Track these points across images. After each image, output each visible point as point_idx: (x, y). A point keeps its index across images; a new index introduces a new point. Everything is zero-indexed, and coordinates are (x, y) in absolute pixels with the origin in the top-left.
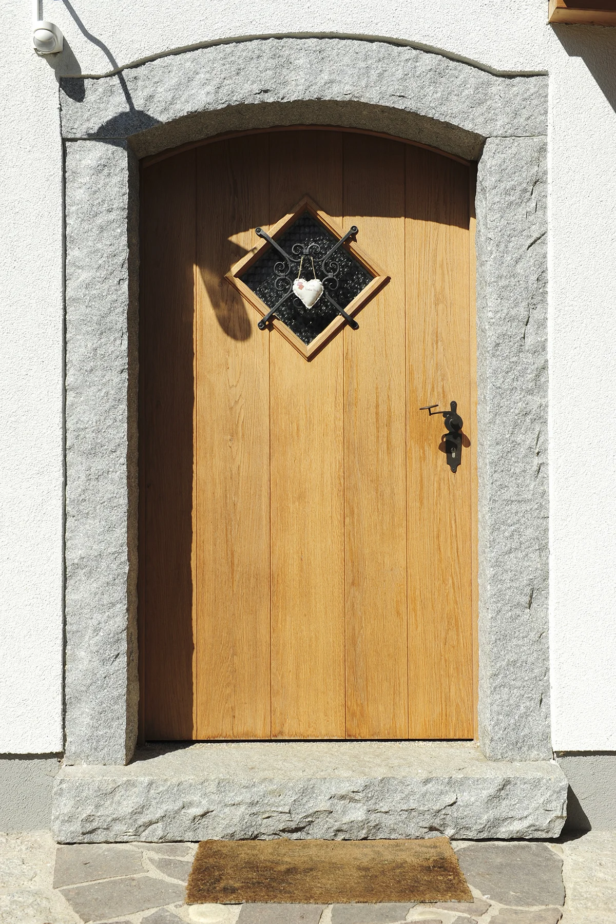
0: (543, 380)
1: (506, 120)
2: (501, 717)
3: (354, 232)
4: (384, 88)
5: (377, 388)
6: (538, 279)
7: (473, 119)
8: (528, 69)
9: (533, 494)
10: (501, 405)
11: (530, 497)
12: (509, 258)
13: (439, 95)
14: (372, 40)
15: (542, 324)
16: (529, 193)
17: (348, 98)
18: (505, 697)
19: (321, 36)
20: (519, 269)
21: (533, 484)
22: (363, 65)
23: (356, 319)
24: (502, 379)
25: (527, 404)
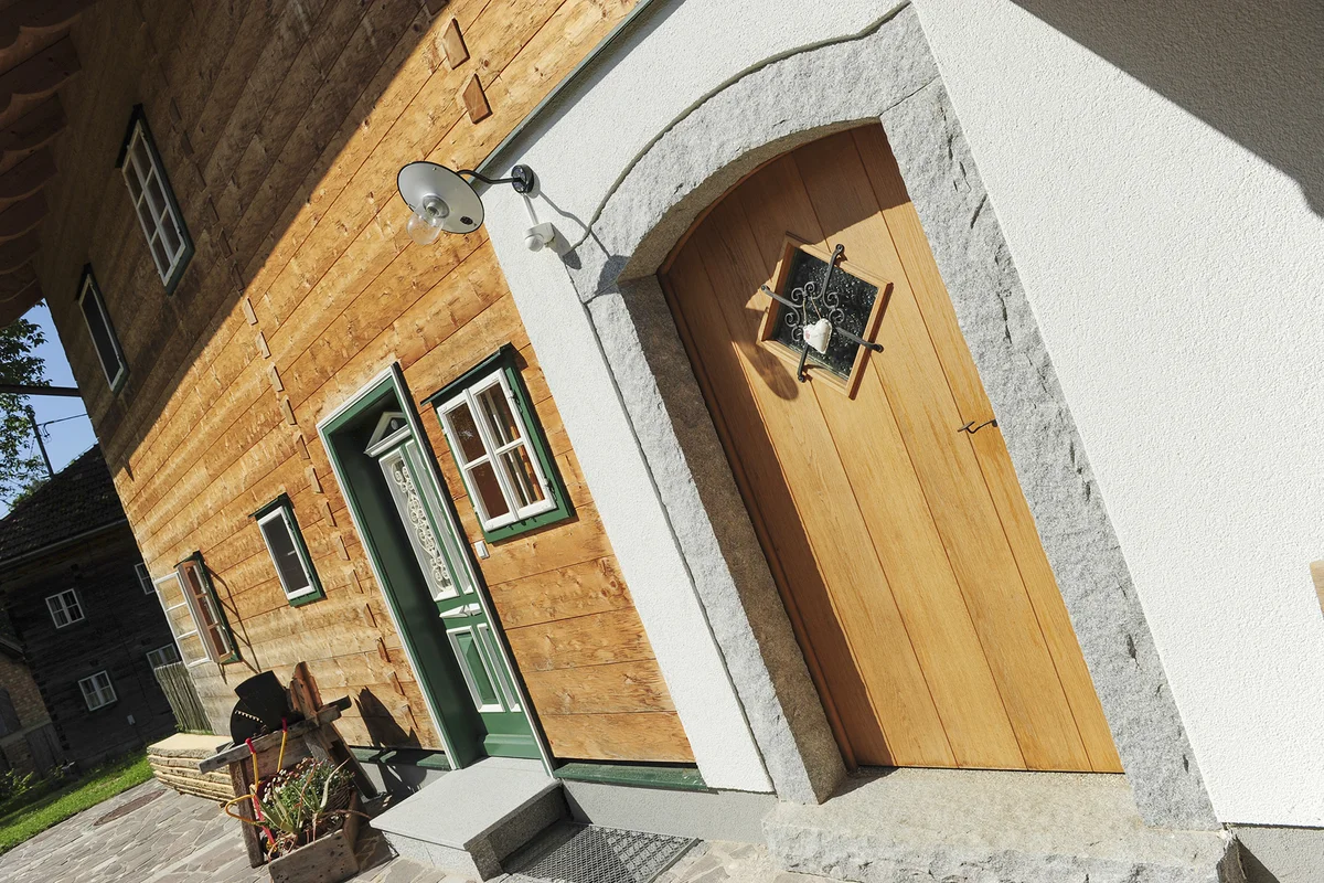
0: (1051, 380)
1: (889, 84)
2: (1141, 781)
3: (840, 251)
4: (765, 123)
5: (925, 407)
6: (996, 260)
7: (856, 104)
8: (885, 11)
9: (1090, 522)
10: (1014, 424)
11: (1087, 526)
12: (956, 247)
13: (814, 98)
14: (735, 80)
15: (1025, 312)
16: (947, 158)
17: (740, 153)
18: (1139, 758)
19: (697, 106)
20: (972, 257)
21: (1086, 509)
22: (738, 111)
23: (878, 341)
24: (1003, 394)
25: (1042, 415)
